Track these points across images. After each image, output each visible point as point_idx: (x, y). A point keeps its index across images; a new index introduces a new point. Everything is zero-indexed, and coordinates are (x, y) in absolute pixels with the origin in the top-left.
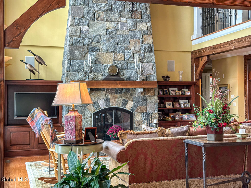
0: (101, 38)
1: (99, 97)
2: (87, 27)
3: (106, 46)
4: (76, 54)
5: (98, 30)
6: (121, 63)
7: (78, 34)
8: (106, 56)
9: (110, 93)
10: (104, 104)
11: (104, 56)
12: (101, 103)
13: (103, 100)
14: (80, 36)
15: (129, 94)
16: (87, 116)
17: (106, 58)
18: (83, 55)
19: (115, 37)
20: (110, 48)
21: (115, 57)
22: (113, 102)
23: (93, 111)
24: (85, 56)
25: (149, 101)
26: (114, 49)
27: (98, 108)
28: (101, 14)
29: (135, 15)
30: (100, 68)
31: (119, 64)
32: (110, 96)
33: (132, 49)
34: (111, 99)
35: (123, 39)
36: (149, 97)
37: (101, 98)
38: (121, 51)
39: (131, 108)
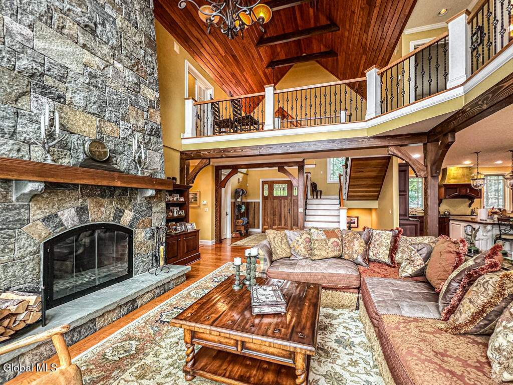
0: (70, 75)
2: (29, 31)
5: (63, 55)
8: (82, 118)
9: (89, 197)
10: (75, 219)
11: (77, 117)
12: (67, 217)
13: (73, 211)
15: (127, 198)
16: (25, 251)
17: (81, 122)
19: (101, 88)
21: (102, 126)
22: (96, 213)
23: (43, 236)
24: (20, 100)
25: (155, 209)
26: (99, 110)
27: (59, 230)
28: (71, 24)
29: (138, 69)
31: (109, 141)
32: (88, 203)
33: (132, 123)
35: (117, 99)
36: (155, 204)
37: (68, 205)
38: (114, 119)
39: (130, 221)
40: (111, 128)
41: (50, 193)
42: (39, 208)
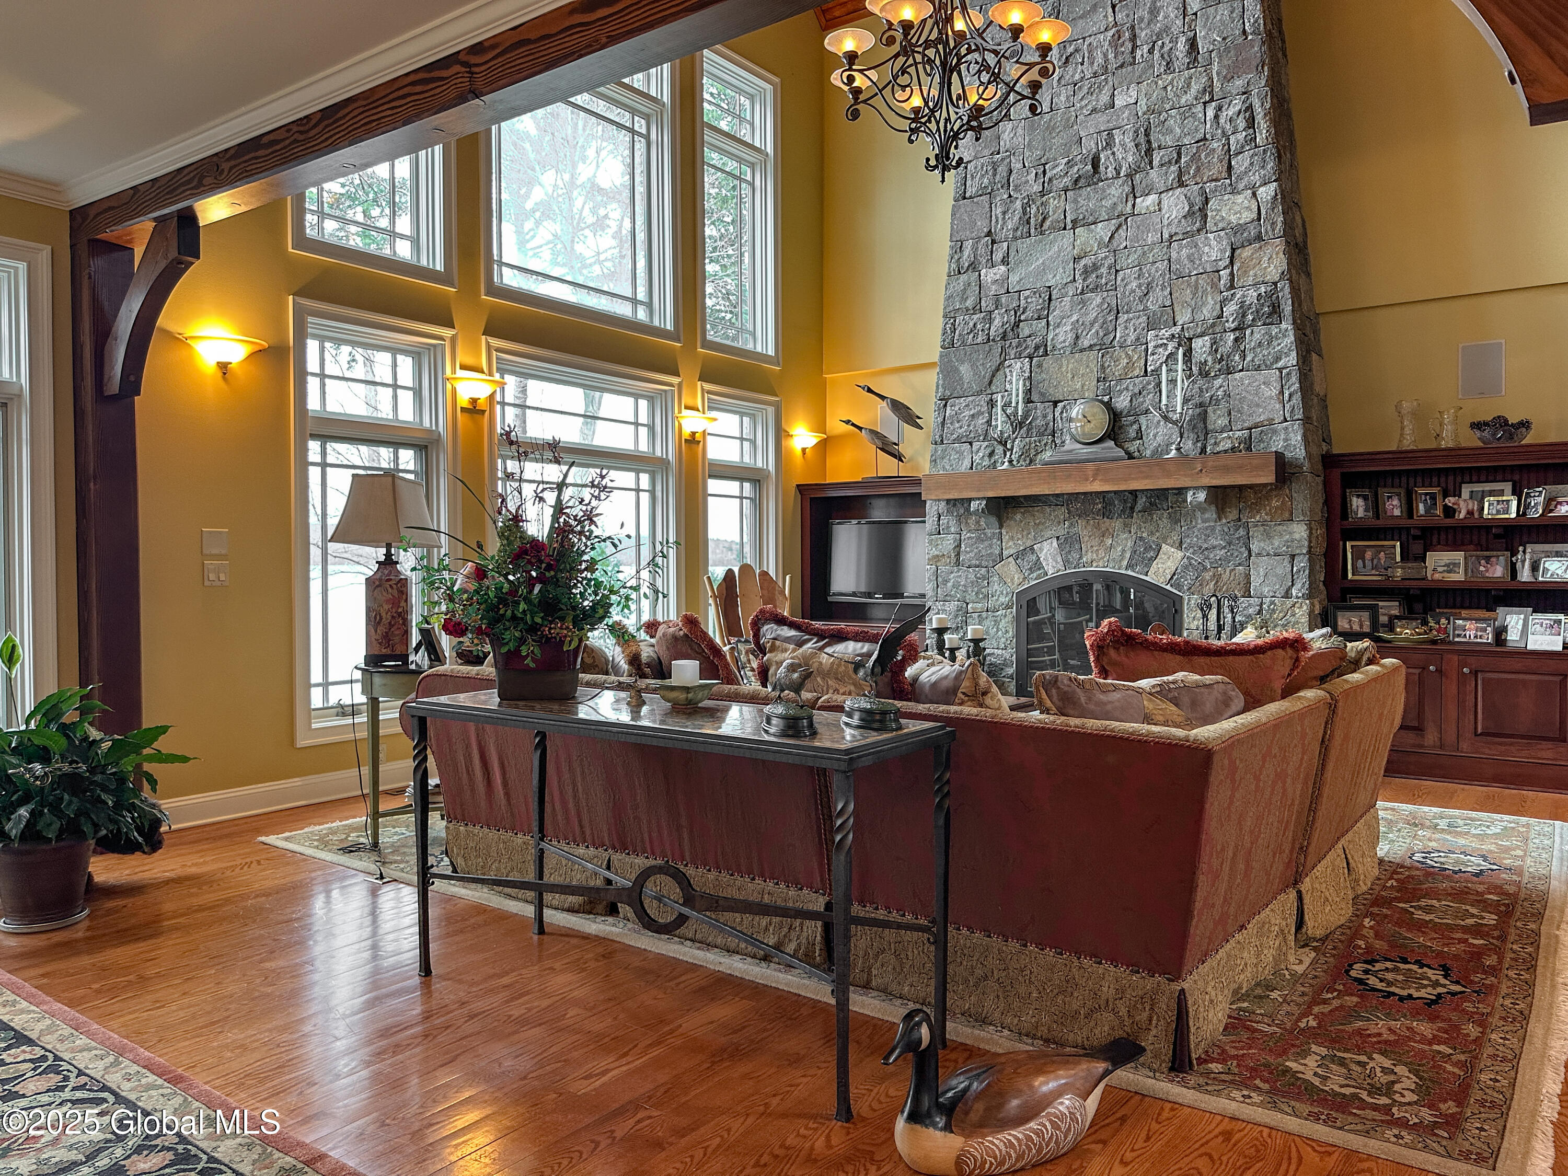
0: (1053, 297)
1: (1041, 531)
2: (1003, 268)
3: (1069, 328)
4: (961, 379)
5: (1043, 270)
6: (1131, 388)
7: (969, 303)
8: (1071, 366)
9: (1080, 516)
10: (1059, 559)
11: (1064, 369)
12: (1047, 553)
13: (1055, 544)
14: (977, 308)
15: (1165, 515)
16: (997, 600)
17: (1069, 375)
18: (984, 377)
19: (1106, 284)
20: (1084, 333)
21: (1106, 365)
22: (1095, 549)
23: (1016, 581)
24: (994, 380)
25: (1262, 545)
26: (1101, 334)
27: (1035, 574)
28: (1056, 202)
29: (1198, 169)
30: (1045, 416)
31: (1121, 392)
32: (1082, 528)
33: (1180, 322)
34: (1086, 539)
35: (1140, 286)
36: (1262, 528)
37: (1048, 533)
38: (1132, 337)
39: (1174, 574)
40: (1126, 361)
41: (1023, 514)
42: (1012, 538)
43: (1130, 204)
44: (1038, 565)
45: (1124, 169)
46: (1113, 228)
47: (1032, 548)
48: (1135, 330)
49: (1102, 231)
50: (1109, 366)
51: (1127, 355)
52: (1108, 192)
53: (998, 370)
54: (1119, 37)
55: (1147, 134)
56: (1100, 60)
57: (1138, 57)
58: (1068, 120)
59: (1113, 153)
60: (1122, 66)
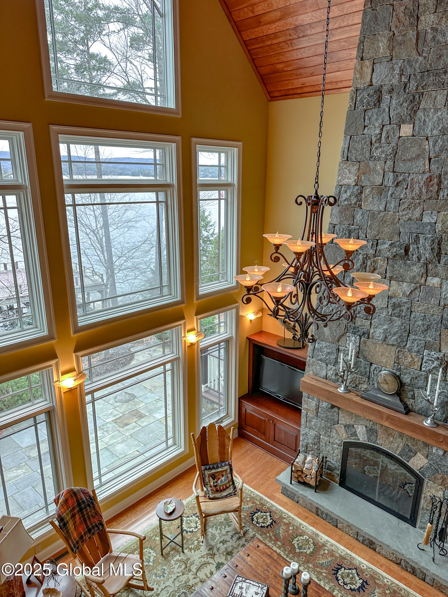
1: (358, 420)
4: (324, 333)
10: (366, 436)
11: (377, 349)
12: (360, 431)
18: (335, 337)
21: (400, 357)
22: (384, 439)
23: (344, 437)
24: (341, 340)
30: (365, 368)
31: (406, 373)
32: (378, 427)
35: (423, 325)
37: (362, 423)
38: (415, 349)
39: (422, 468)
40: (410, 359)
42: (344, 417)
43: (423, 279)
44: (355, 434)
45: (423, 259)
46: (412, 289)
47: (353, 426)
48: (417, 346)
49: (406, 287)
50: (401, 358)
51: (412, 356)
52: (412, 268)
53: (343, 335)
54: (431, 181)
55: (439, 244)
56: (417, 191)
57: (441, 196)
58: (394, 219)
59: (418, 248)
60: (429, 199)
